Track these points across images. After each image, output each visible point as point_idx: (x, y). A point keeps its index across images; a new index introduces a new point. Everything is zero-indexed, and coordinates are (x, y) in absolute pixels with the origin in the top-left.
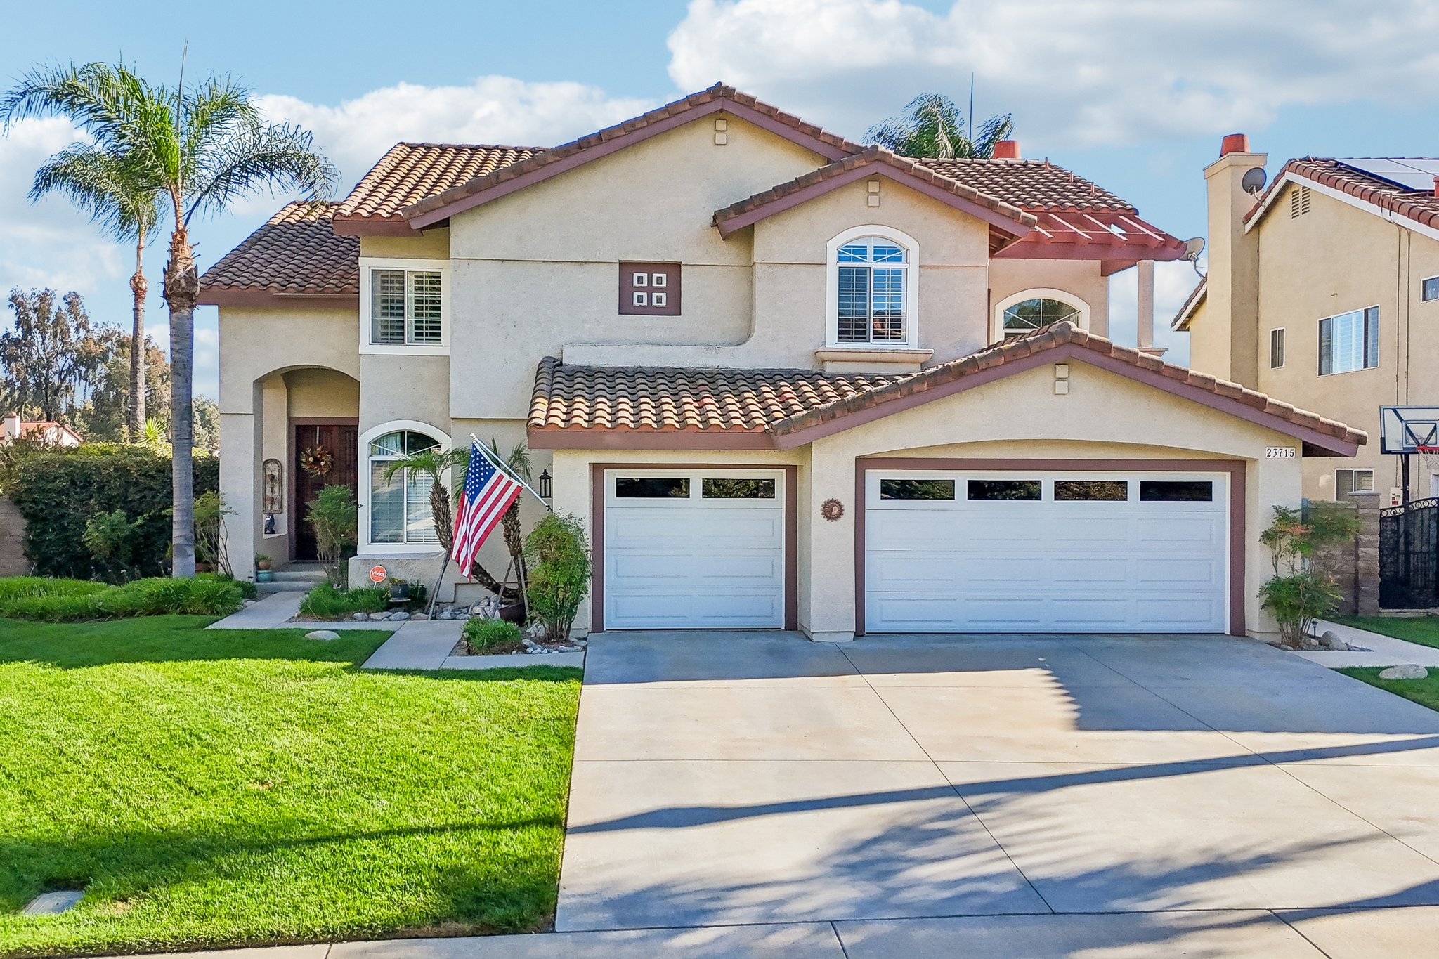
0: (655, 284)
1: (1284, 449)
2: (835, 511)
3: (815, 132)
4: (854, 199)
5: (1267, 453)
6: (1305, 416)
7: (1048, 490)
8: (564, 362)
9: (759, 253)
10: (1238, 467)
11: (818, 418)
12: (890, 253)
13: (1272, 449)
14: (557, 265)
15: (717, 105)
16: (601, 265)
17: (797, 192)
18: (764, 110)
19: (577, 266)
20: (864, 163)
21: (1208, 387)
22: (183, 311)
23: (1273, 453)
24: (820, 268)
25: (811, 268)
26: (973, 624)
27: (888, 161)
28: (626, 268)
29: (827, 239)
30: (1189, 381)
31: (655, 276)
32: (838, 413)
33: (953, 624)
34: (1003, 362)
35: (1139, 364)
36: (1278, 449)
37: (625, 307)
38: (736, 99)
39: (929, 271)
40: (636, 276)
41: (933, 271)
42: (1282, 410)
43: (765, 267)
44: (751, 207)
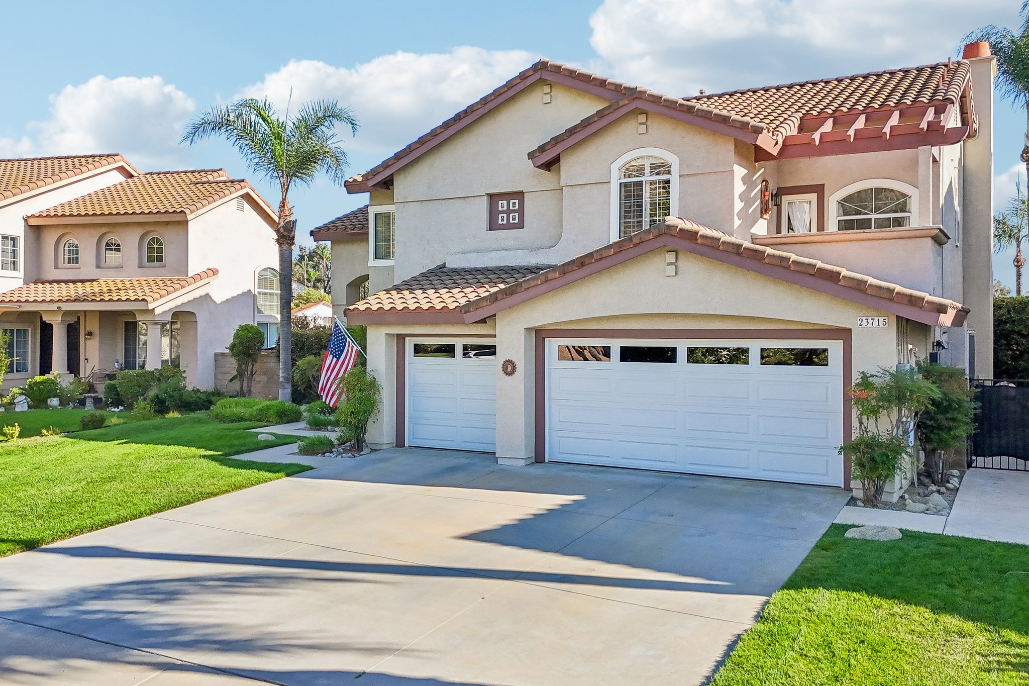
0: (511, 208)
1: (876, 319)
2: (509, 368)
3: (602, 83)
4: (630, 130)
5: (859, 322)
6: (880, 288)
7: (682, 355)
8: (446, 266)
9: (565, 179)
10: (844, 334)
11: (487, 301)
12: (660, 168)
13: (864, 319)
14: (451, 201)
15: (537, 76)
16: (476, 198)
17: (580, 131)
18: (567, 74)
19: (462, 200)
20: (627, 102)
21: (784, 264)
22: (283, 246)
23: (864, 323)
24: (605, 186)
25: (599, 186)
26: (625, 461)
27: (644, 97)
28: (493, 198)
29: (610, 162)
30: (767, 261)
31: (512, 201)
32: (499, 297)
33: (609, 459)
34: (612, 253)
35: (721, 248)
36: (870, 319)
37: (493, 225)
38: (549, 69)
39: (687, 179)
40: (500, 202)
41: (691, 179)
42: (856, 282)
43: (569, 188)
44: (549, 146)
